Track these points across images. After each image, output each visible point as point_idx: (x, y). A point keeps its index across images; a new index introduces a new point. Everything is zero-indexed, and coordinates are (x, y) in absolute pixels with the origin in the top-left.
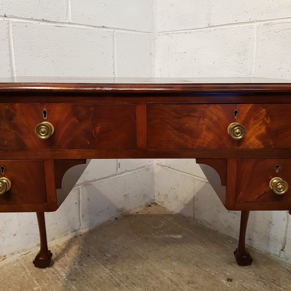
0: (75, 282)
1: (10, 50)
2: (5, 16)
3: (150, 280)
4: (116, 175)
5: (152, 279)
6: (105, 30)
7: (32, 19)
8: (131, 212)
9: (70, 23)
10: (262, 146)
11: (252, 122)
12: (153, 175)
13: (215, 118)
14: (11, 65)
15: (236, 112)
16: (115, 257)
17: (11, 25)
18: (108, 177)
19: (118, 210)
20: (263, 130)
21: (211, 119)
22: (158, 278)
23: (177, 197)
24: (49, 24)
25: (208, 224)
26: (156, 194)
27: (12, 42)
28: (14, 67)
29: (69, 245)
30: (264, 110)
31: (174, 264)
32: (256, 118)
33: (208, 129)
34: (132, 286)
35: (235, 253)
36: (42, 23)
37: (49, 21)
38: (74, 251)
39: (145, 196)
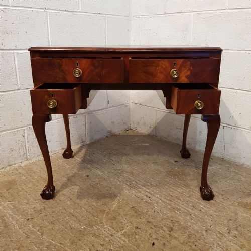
1: (48, 29)
2: (45, 9)
6: (100, 15)
7: (59, 10)
8: (116, 133)
9: (80, 12)
12: (129, 110)
14: (48, 38)
15: (175, 64)
17: (48, 14)
18: (102, 110)
23: (145, 123)
24: (69, 13)
25: (165, 138)
26: (131, 123)
27: (49, 24)
28: (50, 39)
35: (181, 151)
36: (65, 12)
37: (69, 11)
39: (124, 124)
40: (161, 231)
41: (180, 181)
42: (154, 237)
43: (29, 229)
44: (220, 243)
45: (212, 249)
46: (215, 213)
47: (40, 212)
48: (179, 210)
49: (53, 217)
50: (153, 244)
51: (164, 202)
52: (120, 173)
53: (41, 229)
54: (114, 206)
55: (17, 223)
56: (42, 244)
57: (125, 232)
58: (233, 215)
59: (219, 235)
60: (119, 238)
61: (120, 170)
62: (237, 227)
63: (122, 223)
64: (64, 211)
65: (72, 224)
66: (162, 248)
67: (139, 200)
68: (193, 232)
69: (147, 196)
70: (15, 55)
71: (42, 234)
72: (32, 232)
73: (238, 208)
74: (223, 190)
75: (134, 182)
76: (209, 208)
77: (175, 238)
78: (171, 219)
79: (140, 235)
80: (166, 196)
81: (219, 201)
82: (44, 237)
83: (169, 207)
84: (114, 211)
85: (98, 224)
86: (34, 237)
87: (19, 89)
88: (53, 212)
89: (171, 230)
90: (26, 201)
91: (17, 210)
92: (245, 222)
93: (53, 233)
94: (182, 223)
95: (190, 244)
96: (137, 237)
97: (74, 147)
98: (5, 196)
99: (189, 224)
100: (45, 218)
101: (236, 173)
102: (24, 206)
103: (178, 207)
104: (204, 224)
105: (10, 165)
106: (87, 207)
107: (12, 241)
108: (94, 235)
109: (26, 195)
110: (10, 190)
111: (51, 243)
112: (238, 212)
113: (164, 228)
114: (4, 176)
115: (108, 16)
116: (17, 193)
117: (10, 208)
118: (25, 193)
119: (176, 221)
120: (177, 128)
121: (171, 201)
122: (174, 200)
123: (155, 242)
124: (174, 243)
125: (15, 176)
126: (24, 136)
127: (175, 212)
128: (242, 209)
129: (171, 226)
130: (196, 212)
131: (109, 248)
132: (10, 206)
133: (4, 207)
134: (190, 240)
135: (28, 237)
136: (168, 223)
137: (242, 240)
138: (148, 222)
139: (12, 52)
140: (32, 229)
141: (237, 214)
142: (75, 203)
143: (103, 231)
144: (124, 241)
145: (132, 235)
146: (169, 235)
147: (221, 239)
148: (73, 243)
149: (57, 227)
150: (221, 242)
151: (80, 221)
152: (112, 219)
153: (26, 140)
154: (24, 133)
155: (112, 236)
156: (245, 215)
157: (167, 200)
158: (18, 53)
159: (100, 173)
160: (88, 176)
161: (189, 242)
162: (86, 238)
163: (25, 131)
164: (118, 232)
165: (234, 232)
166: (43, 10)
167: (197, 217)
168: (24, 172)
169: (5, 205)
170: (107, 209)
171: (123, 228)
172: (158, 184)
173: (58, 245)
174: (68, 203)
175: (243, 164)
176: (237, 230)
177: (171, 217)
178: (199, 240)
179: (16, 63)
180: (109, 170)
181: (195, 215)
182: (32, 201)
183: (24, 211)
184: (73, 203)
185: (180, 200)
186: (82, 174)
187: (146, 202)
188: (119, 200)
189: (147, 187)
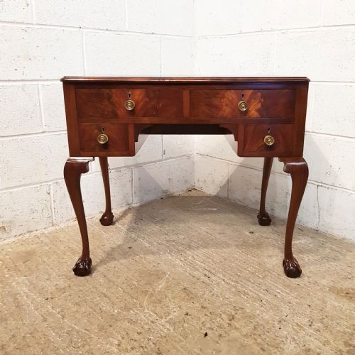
1: (83, 54)
2: (80, 28)
4: (162, 160)
6: (153, 36)
7: (99, 29)
8: (174, 194)
9: (127, 31)
10: (259, 116)
11: (253, 101)
12: (193, 163)
13: (231, 98)
14: (84, 65)
16: (163, 220)
17: (84, 34)
18: (155, 162)
19: (164, 192)
20: (259, 105)
21: (228, 99)
23: (214, 181)
24: (111, 33)
25: (240, 201)
26: (196, 181)
27: (85, 48)
28: (86, 66)
29: (125, 214)
30: (260, 94)
31: (210, 224)
32: (255, 99)
33: (227, 105)
34: (177, 235)
36: (106, 32)
37: (111, 30)
38: (129, 217)
39: (186, 182)
40: (218, 319)
41: (253, 258)
42: (208, 326)
43: (47, 311)
44: (296, 338)
45: (284, 344)
46: (295, 300)
47: (64, 290)
48: (246, 294)
49: (79, 297)
50: (206, 335)
51: (228, 284)
52: (173, 246)
53: (62, 311)
54: (161, 286)
55: (32, 303)
56: (62, 328)
57: (171, 319)
58: (319, 303)
59: (296, 328)
60: (162, 325)
61: (174, 241)
62: (323, 318)
63: (168, 307)
64: (94, 290)
65: (103, 306)
66: (216, 339)
67: (194, 280)
68: (261, 322)
69: (205, 275)
70: (40, 87)
71: (63, 317)
72: (51, 314)
73: (328, 295)
74: (310, 272)
75: (190, 258)
76: (287, 293)
77: (236, 328)
78: (234, 305)
79: (191, 323)
80: (232, 275)
81: (303, 285)
82: (65, 320)
83: (233, 290)
84: (159, 292)
85: (136, 307)
86: (52, 320)
87: (44, 132)
88: (80, 291)
89: (232, 318)
90: (47, 277)
91: (34, 287)
92: (335, 312)
93: (77, 315)
94: (248, 311)
95: (255, 337)
96: (186, 325)
97: (116, 211)
98: (21, 269)
99: (258, 312)
100: (69, 298)
101: (333, 250)
102: (44, 283)
103: (246, 291)
104: (278, 313)
105: (31, 232)
106: (124, 286)
107: (24, 324)
108: (130, 321)
109: (47, 269)
110: (27, 263)
111: (73, 329)
112: (327, 299)
113: (223, 315)
115: (165, 36)
116: (37, 267)
117: (25, 284)
118: (47, 266)
119: (240, 308)
120: (256, 188)
121: (237, 282)
122: (241, 281)
123: (209, 332)
124: (234, 334)
125: (35, 246)
126: (49, 194)
127: (241, 297)
128: (333, 296)
129: (233, 313)
130: (269, 297)
131: (148, 336)
132: (27, 281)
133: (18, 283)
134: (255, 332)
135: (45, 320)
136: (230, 310)
137: (327, 335)
138: (202, 307)
139: (37, 83)
140: (51, 310)
141: (324, 302)
142: (110, 281)
143: (142, 317)
144: (168, 330)
145: (179, 322)
146: (229, 324)
147: (298, 332)
148: (101, 329)
149: (83, 309)
150: (297, 336)
151: (113, 303)
152: (155, 303)
153: (52, 199)
154: (50, 189)
155: (153, 322)
156: (336, 304)
157: (232, 281)
158: (43, 85)
159: (147, 245)
160: (130, 248)
161: (254, 334)
162: (119, 323)
163: (51, 187)
164: (162, 318)
165: (317, 325)
166: (77, 30)
167: (270, 303)
168: (47, 240)
169: (20, 280)
170: (151, 290)
171: (169, 314)
172: (223, 260)
173: (82, 332)
174: (101, 280)
175: (344, 239)
176: (322, 322)
177: (234, 302)
178: (268, 332)
179: (41, 97)
180: (160, 241)
181: (267, 301)
182: (54, 277)
183: (43, 289)
184: (107, 281)
185: (250, 281)
186: (123, 245)
187: (203, 282)
188: (167, 279)
189: (207, 263)
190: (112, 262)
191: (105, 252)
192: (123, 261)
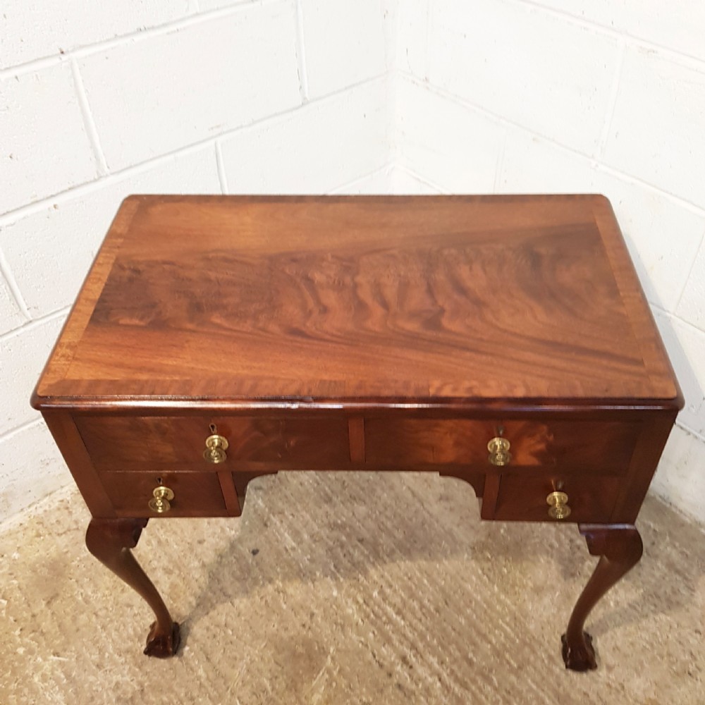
0: (261, 493)
2: (62, 53)
3: (379, 491)
5: (383, 489)
7: (116, 37)
10: (537, 462)
14: (93, 146)
17: (76, 66)
22: (392, 488)
27: (85, 101)
28: (99, 146)
30: (545, 428)
32: (532, 435)
34: (351, 503)
36: (138, 38)
41: (502, 597)
52: (342, 546)
54: (316, 698)
61: (344, 527)
67: (382, 677)
69: (404, 660)
74: (616, 648)
75: (375, 594)
80: (456, 661)
81: (593, 697)
87: (29, 323)
90: (96, 656)
91: (76, 693)
101: (671, 566)
102: (91, 678)
106: (246, 695)
109: (96, 629)
110: (56, 603)
114: (39, 535)
116: (74, 619)
117: (58, 681)
118: (94, 618)
121: (464, 686)
122: (474, 681)
125: (64, 540)
132: (59, 673)
133: (44, 677)
142: (218, 676)
157: (457, 680)
160: (255, 553)
172: (441, 604)
174: (201, 672)
180: (315, 528)
182: (111, 657)
183: (92, 699)
184: (211, 675)
185: (490, 682)
186: (240, 540)
187: (399, 686)
188: (329, 672)
189: (409, 616)
190: (220, 607)
191: (204, 565)
192: (242, 603)
